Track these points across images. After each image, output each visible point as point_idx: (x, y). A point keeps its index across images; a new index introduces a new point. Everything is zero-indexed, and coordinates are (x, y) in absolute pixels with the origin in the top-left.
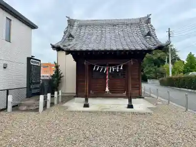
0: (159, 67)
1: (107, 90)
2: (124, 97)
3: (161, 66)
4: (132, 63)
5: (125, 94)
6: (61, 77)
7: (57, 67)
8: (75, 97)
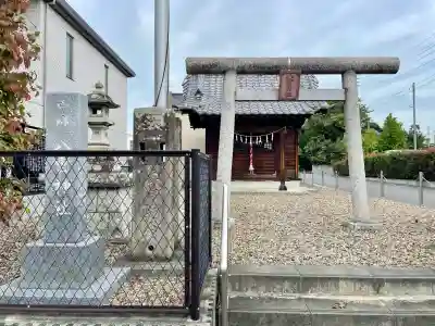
0: (334, 140)
1: (251, 168)
2: (275, 180)
3: (338, 139)
4: (285, 132)
5: (275, 175)
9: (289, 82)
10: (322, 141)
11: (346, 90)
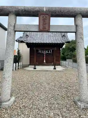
0: (73, 52)
2: (53, 65)
6: (20, 56)
7: (19, 51)
8: (29, 65)
9: (44, 20)
10: (69, 52)
11: (76, 26)
